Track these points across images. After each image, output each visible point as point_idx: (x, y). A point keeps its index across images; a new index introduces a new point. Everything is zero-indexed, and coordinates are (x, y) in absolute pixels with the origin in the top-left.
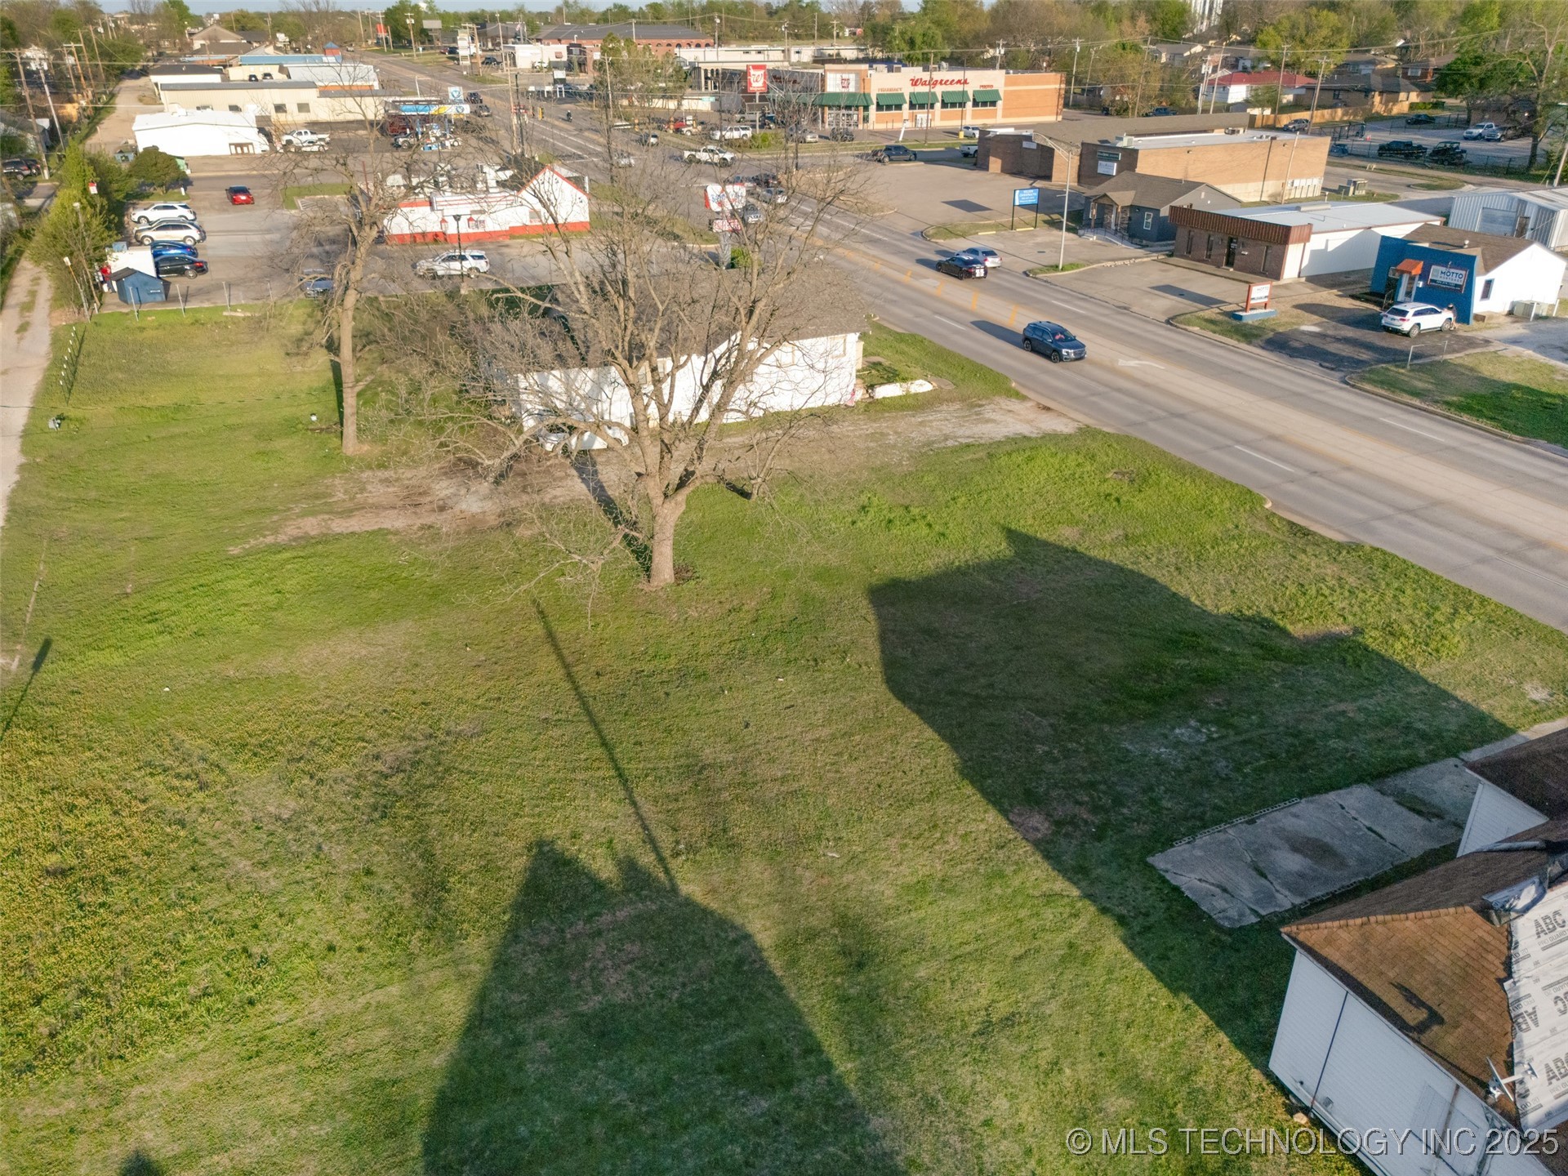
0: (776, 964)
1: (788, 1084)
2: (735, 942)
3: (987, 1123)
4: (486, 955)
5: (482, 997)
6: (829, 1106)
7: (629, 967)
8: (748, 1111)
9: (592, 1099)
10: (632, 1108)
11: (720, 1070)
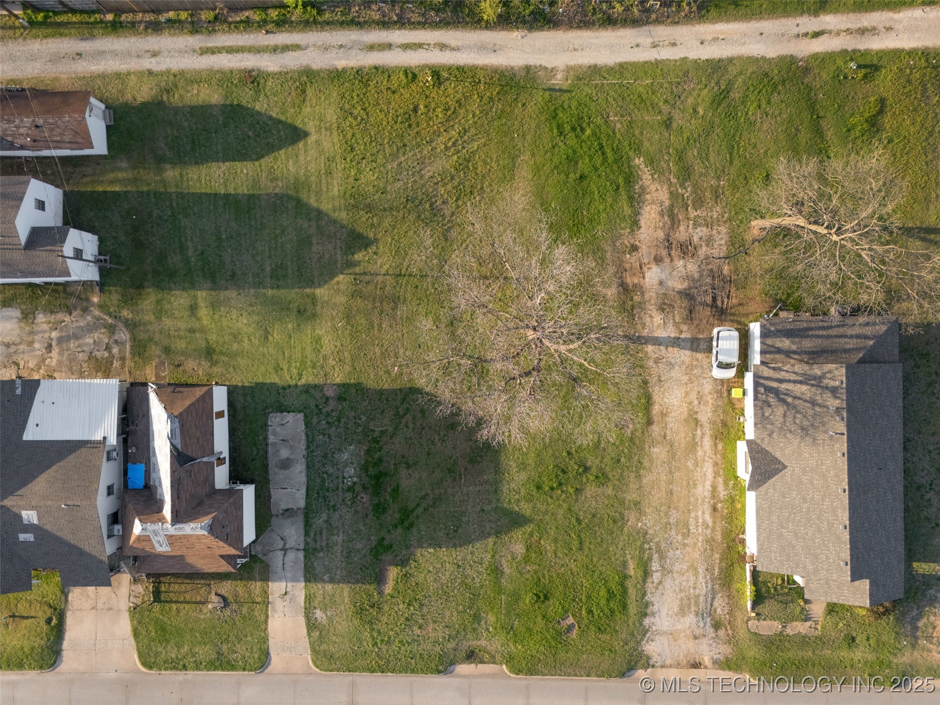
0: (308, 291)
1: (271, 277)
2: (319, 283)
3: (242, 315)
4: (339, 219)
5: (327, 215)
6: (261, 283)
7: (321, 253)
8: (268, 265)
9: (286, 233)
10: (280, 241)
11: (281, 264)
